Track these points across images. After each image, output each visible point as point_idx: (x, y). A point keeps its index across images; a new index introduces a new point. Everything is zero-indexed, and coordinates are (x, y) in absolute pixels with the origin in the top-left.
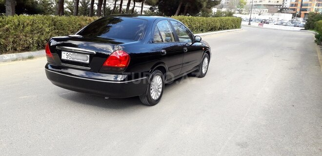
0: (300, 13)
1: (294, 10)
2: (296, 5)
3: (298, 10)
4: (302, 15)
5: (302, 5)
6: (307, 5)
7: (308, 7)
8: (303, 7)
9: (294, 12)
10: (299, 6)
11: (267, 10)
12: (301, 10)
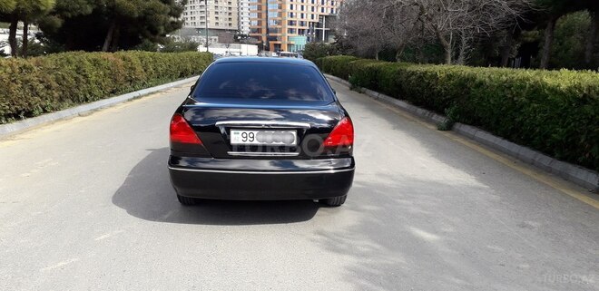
0: (268, 44)
1: (258, 38)
2: (259, 30)
3: (264, 39)
4: (272, 47)
5: (268, 31)
6: (275, 31)
7: (278, 35)
8: (270, 34)
9: (259, 42)
10: (264, 31)
11: (217, 38)
12: (269, 39)
